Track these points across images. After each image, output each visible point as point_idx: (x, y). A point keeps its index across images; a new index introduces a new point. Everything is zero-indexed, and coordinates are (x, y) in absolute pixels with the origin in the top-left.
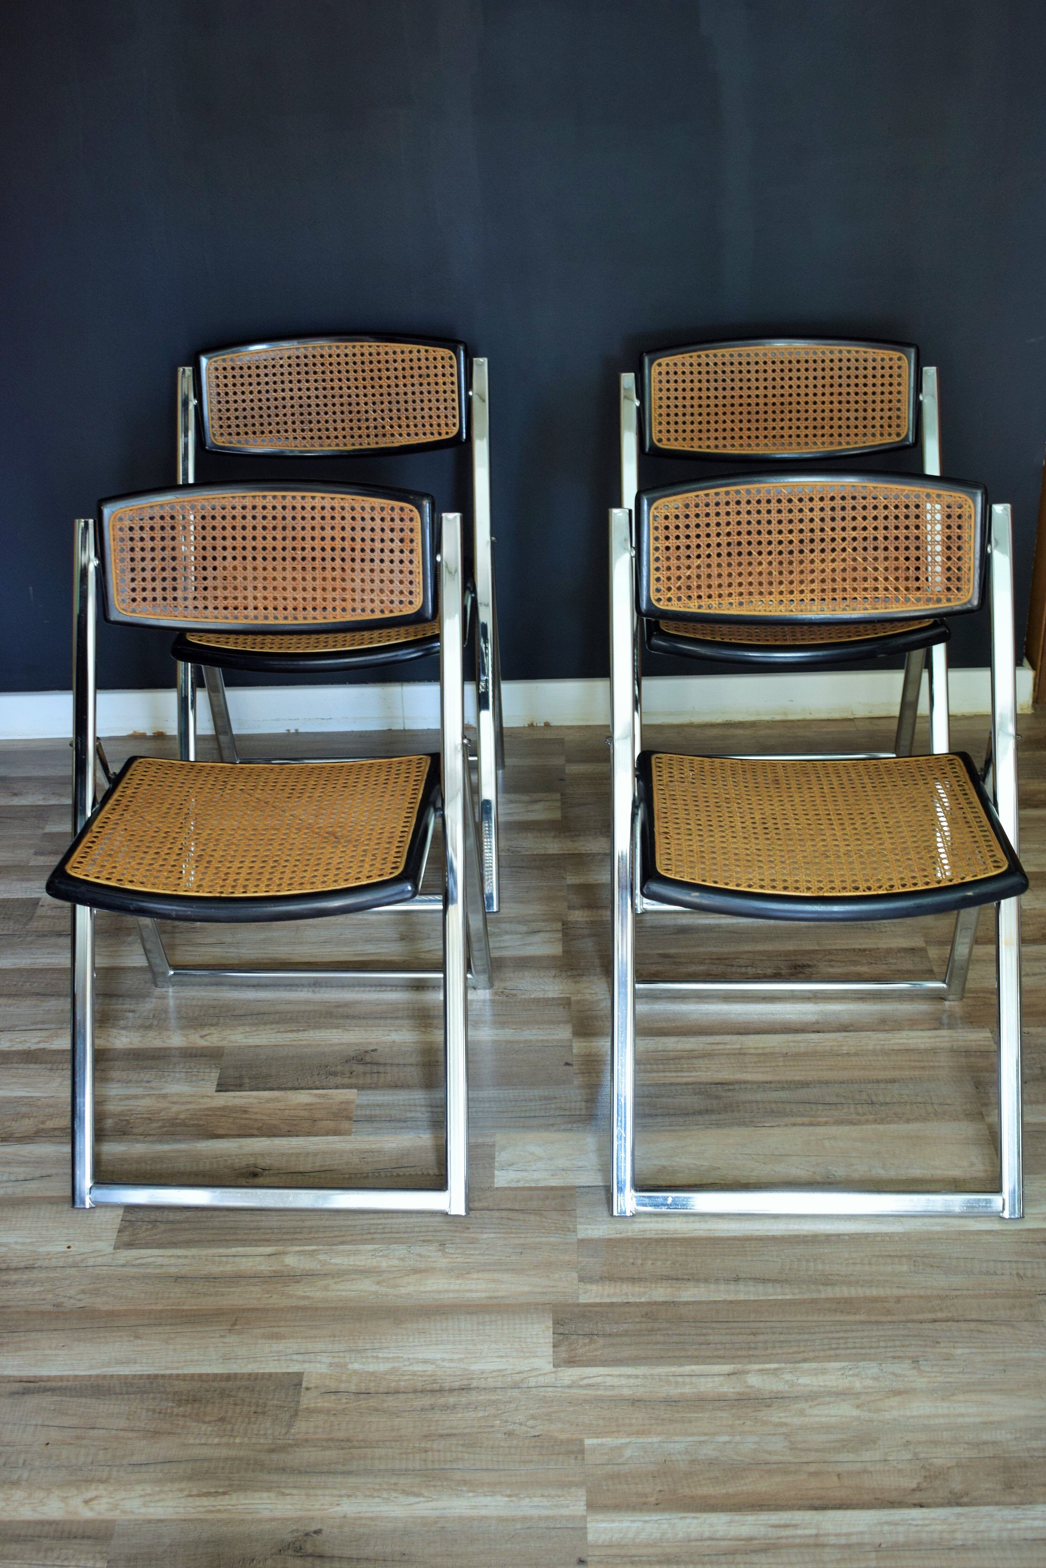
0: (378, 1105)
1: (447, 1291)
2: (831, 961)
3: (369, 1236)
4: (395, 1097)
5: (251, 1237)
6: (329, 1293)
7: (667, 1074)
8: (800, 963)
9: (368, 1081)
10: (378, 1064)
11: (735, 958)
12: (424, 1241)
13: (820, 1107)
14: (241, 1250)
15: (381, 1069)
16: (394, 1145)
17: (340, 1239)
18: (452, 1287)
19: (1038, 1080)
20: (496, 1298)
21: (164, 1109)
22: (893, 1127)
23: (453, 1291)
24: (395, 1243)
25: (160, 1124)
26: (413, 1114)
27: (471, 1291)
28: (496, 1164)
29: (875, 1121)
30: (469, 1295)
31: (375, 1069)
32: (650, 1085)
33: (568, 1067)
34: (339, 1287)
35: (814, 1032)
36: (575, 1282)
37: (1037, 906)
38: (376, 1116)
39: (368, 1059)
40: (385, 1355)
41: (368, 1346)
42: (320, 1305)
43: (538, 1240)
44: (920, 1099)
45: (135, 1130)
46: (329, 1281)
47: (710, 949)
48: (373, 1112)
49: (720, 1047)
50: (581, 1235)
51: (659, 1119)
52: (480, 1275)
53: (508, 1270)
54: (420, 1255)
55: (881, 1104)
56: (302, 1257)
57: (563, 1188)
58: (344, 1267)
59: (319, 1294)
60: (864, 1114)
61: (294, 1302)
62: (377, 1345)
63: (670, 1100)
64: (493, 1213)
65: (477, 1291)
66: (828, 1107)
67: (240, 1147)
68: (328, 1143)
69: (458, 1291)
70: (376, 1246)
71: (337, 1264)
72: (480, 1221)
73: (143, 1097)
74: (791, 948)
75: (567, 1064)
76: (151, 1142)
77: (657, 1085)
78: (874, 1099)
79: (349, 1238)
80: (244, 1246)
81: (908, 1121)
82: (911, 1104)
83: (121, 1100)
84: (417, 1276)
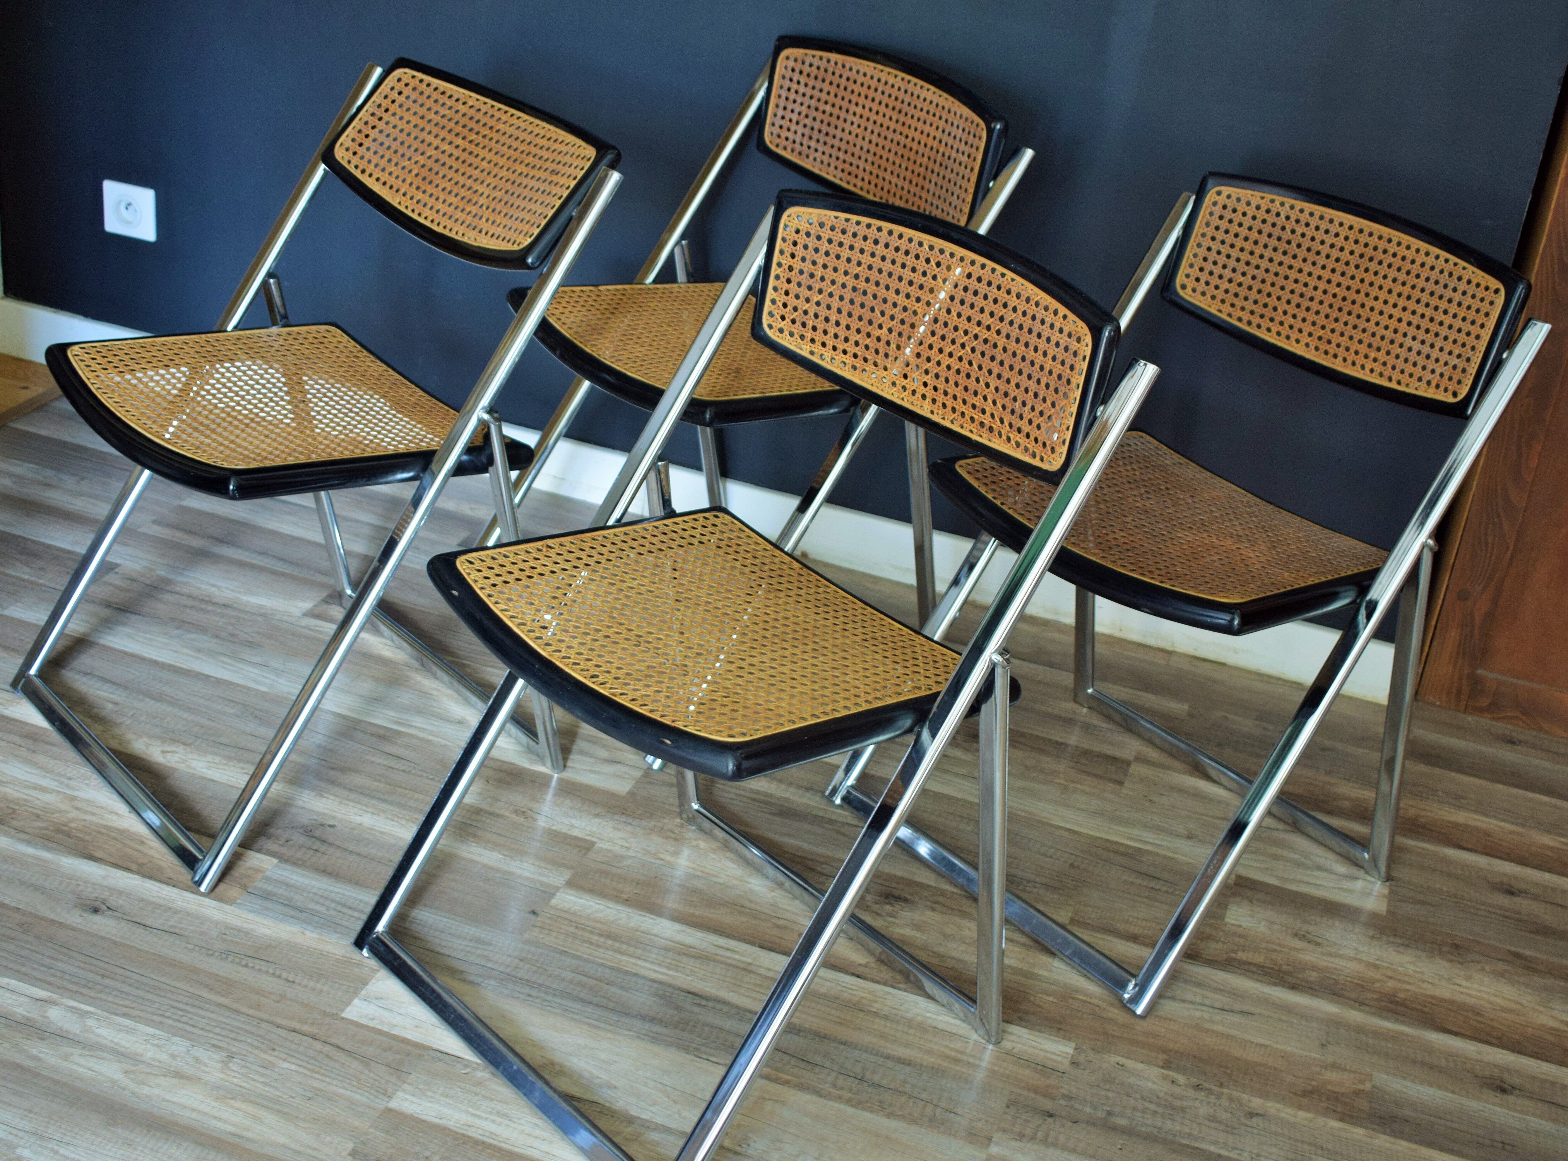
0: (287, 885)
1: (193, 1110)
2: (936, 903)
3: (159, 1019)
4: (313, 883)
5: (35, 974)
6: (65, 1064)
7: (640, 963)
8: (896, 893)
9: (299, 855)
10: (324, 841)
11: (822, 863)
12: (214, 1046)
13: (794, 1061)
14: (14, 983)
15: (323, 848)
16: (268, 932)
17: (125, 1010)
18: (202, 1107)
19: (1094, 1124)
20: (240, 1137)
21: (60, 811)
22: (868, 1116)
23: (199, 1112)
24: (182, 1036)
25: (44, 825)
26: (317, 907)
27: (219, 1119)
28: (363, 992)
29: (849, 1102)
30: (214, 1122)
31: (317, 845)
32: (610, 968)
33: (532, 917)
34: (82, 1061)
35: (853, 974)
36: (344, 1153)
37: (1245, 924)
38: (275, 895)
39: (317, 833)
40: (67, 1153)
41: (57, 1136)
42: (45, 1072)
43: (340, 1091)
44: (924, 1096)
45: (15, 823)
46: (77, 1051)
47: (800, 844)
48: (275, 890)
49: (728, 954)
50: (394, 1104)
51: (590, 1009)
52: (243, 1106)
53: (279, 1111)
54: (197, 1060)
55: (873, 1085)
56: (69, 1015)
57: (416, 1045)
58: (105, 1042)
59: (53, 1061)
60: (842, 1089)
61: (19, 1059)
62: (67, 1139)
63: (619, 992)
64: (315, 1043)
65: (226, 1122)
66: (802, 1065)
67: (104, 877)
68: (200, 905)
69: (205, 1114)
70: (158, 1032)
71: (99, 1036)
72: (293, 1046)
73: (52, 791)
74: (900, 873)
75: (534, 913)
76: (20, 840)
77: (619, 970)
78: (868, 1075)
79: (136, 1013)
80: (20, 980)
81: (890, 1116)
82: (910, 1097)
83: (27, 787)
84: (175, 1081)
